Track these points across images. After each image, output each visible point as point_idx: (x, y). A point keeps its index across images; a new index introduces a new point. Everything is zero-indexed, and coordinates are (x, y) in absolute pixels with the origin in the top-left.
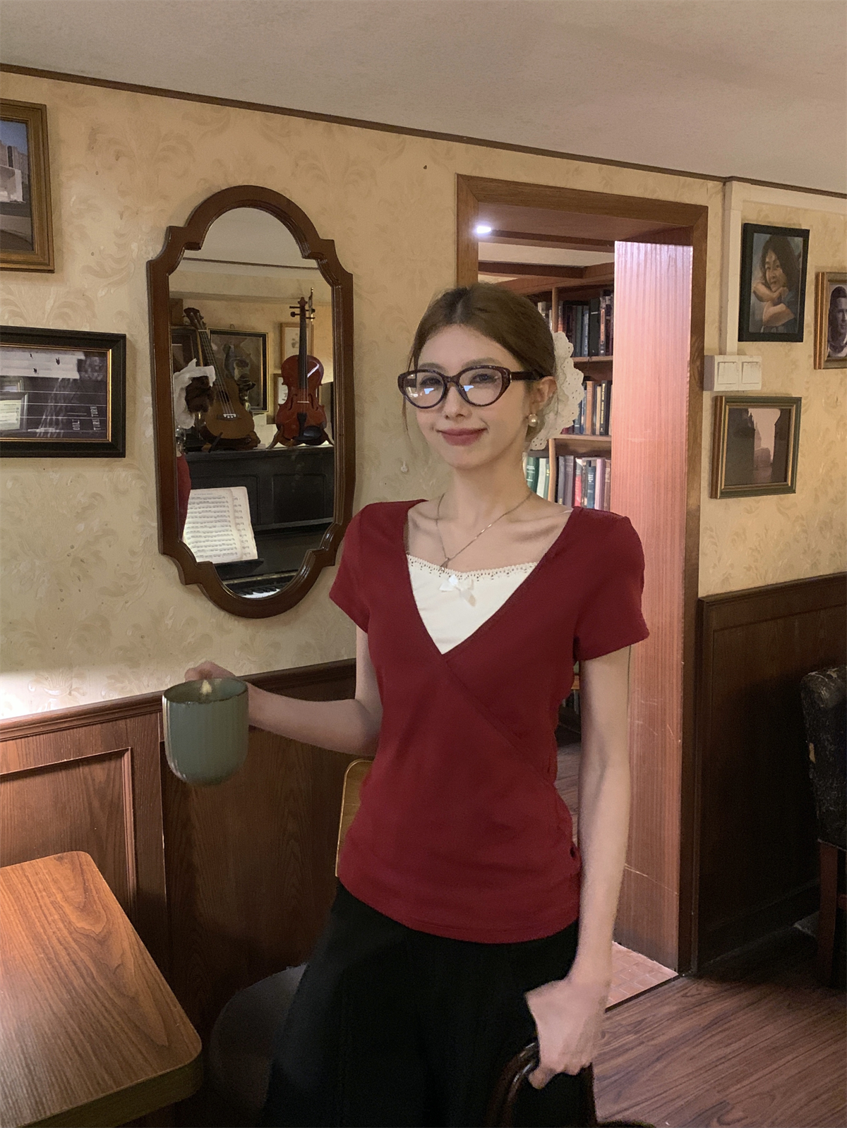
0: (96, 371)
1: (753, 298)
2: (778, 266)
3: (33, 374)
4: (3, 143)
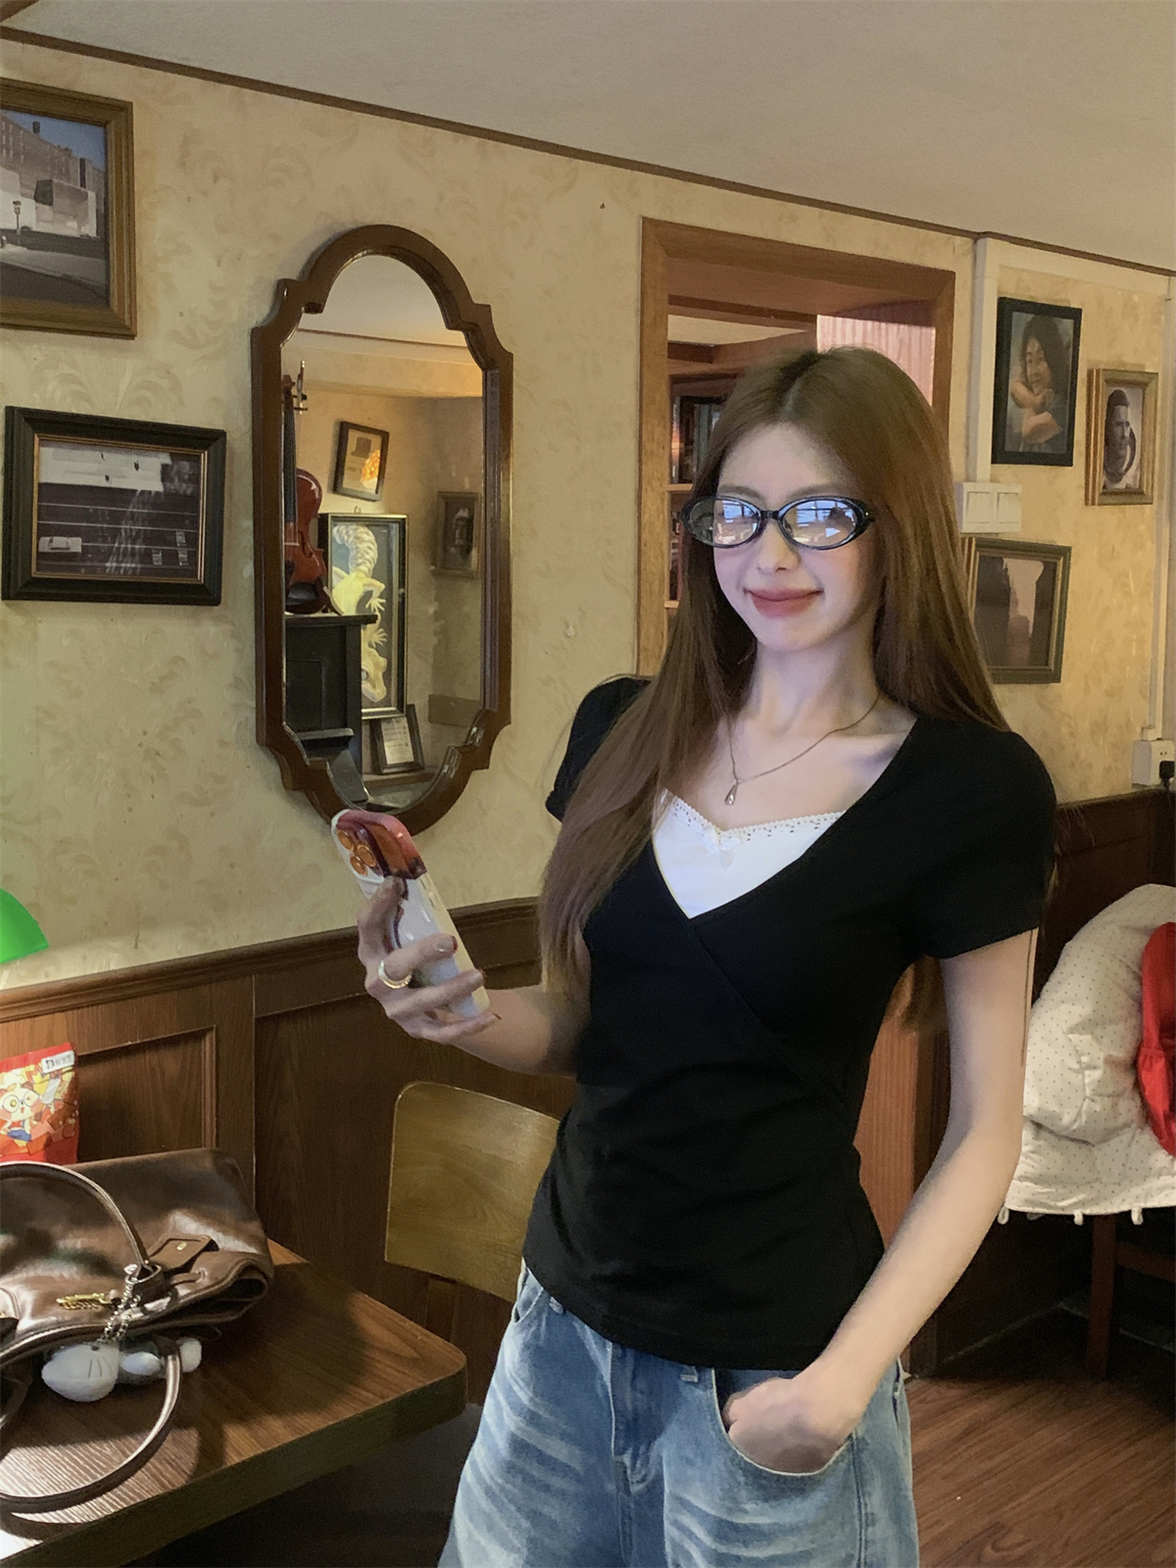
0: (185, 481)
1: (1011, 403)
2: (1041, 359)
3: (104, 483)
4: (74, 154)
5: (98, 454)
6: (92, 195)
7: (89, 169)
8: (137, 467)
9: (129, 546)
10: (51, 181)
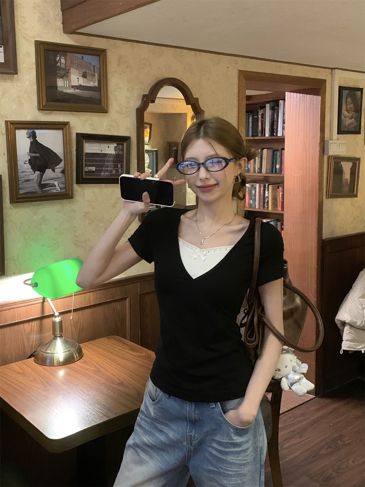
0: (120, 151)
3: (100, 152)
4: (92, 64)
5: (99, 145)
6: (96, 75)
7: (96, 68)
8: (108, 147)
9: (107, 169)
10: (86, 72)
